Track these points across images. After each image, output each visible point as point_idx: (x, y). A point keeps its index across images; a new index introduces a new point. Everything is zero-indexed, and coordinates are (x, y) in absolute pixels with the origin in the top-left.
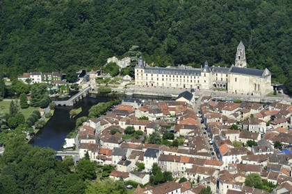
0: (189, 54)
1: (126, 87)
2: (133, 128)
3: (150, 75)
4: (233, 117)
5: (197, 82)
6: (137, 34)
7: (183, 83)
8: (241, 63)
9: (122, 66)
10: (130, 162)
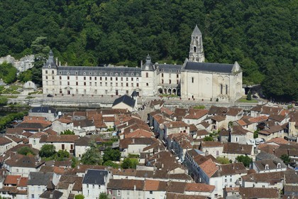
0: (120, 47)
1: (30, 96)
2: (52, 146)
3: (66, 77)
4: (202, 127)
5: (135, 85)
6: (42, 22)
7: (114, 88)
8: (198, 56)
9: (20, 69)
10: (61, 194)
